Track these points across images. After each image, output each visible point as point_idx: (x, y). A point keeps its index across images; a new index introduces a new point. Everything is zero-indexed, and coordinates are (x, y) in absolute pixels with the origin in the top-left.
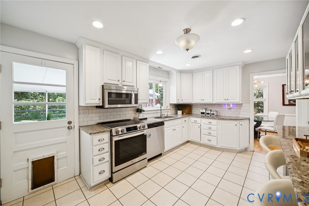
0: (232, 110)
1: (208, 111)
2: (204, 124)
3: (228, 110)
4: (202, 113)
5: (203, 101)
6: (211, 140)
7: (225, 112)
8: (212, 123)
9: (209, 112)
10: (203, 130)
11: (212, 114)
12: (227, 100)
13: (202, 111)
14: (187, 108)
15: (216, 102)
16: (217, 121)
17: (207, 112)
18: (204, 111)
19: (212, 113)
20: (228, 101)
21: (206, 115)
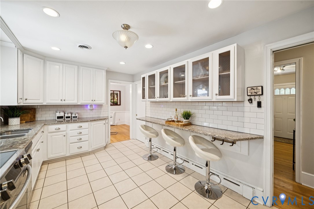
0: (94, 111)
1: (68, 114)
2: (71, 130)
3: (90, 111)
4: (58, 118)
5: (63, 102)
6: (81, 147)
7: (86, 114)
8: (83, 127)
9: (70, 115)
10: (70, 138)
11: (74, 117)
12: (95, 100)
13: (58, 114)
14: (28, 113)
15: (81, 103)
16: (89, 124)
17: (66, 115)
18: (62, 114)
19: (73, 115)
20: (94, 102)
21: (64, 119)
